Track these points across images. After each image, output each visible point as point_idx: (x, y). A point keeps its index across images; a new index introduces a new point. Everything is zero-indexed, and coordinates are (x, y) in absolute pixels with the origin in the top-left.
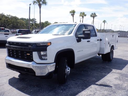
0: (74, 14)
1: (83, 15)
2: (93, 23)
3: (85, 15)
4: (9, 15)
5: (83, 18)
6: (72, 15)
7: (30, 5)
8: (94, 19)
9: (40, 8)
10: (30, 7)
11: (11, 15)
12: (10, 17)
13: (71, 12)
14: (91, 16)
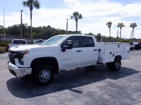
0: (111, 26)
1: (121, 26)
2: (133, 33)
3: (124, 26)
4: (59, 29)
5: (121, 29)
6: (108, 26)
7: (68, 20)
8: (133, 29)
9: (77, 22)
10: (67, 22)
11: (60, 29)
12: (59, 30)
13: (107, 24)
14: (131, 26)
